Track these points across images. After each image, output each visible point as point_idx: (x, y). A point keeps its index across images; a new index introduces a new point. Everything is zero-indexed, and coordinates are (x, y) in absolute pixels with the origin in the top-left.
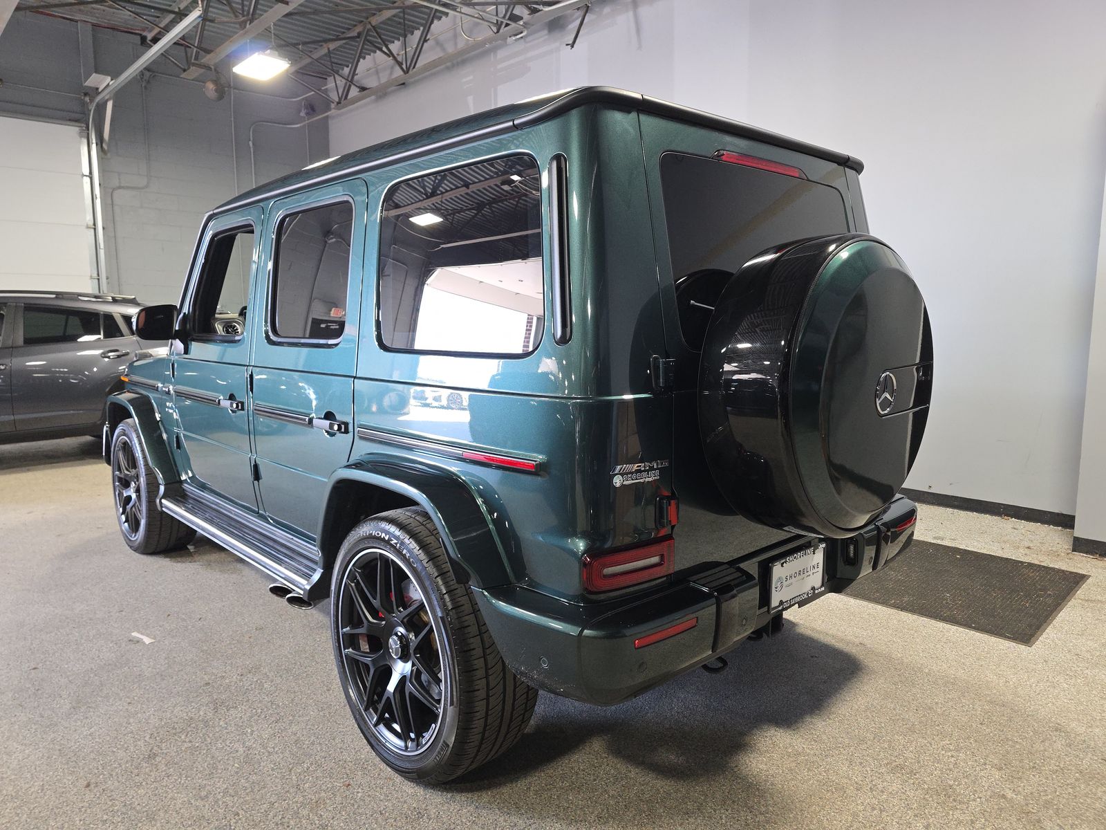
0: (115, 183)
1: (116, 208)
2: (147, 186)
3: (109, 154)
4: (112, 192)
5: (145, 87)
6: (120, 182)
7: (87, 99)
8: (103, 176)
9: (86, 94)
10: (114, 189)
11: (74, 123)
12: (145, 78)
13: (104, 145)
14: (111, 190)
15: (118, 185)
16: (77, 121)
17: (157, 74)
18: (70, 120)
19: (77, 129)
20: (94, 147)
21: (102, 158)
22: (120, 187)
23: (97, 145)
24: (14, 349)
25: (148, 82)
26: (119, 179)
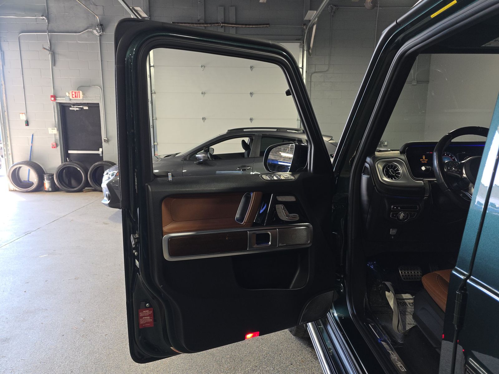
0: (313, 70)
1: (312, 83)
2: (327, 70)
3: (312, 56)
4: (311, 75)
5: (333, 15)
6: (315, 70)
7: (305, 27)
8: (308, 67)
9: (304, 25)
10: (312, 74)
11: (297, 41)
12: (333, 10)
13: (310, 51)
14: (311, 74)
15: (314, 71)
16: (299, 40)
17: (339, 7)
18: (296, 40)
19: (299, 44)
20: (305, 52)
21: (309, 58)
22: (315, 72)
23: (307, 51)
24: (255, 158)
25: (334, 13)
26: (315, 68)
